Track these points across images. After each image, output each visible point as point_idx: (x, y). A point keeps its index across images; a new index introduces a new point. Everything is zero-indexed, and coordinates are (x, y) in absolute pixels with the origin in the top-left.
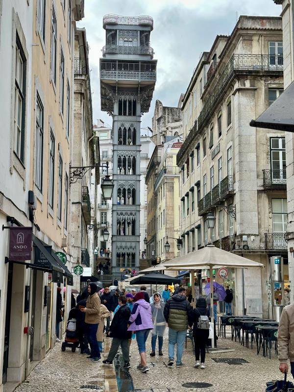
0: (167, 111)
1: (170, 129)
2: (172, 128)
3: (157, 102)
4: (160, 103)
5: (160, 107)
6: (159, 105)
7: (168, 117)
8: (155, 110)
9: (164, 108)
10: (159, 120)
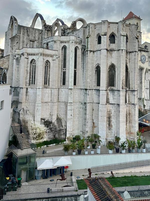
0: (22, 31)
1: (26, 56)
2: (28, 54)
3: (11, 18)
4: (16, 20)
5: (15, 25)
6: (14, 22)
7: (23, 37)
8: (9, 25)
9: (20, 27)
10: (13, 39)
